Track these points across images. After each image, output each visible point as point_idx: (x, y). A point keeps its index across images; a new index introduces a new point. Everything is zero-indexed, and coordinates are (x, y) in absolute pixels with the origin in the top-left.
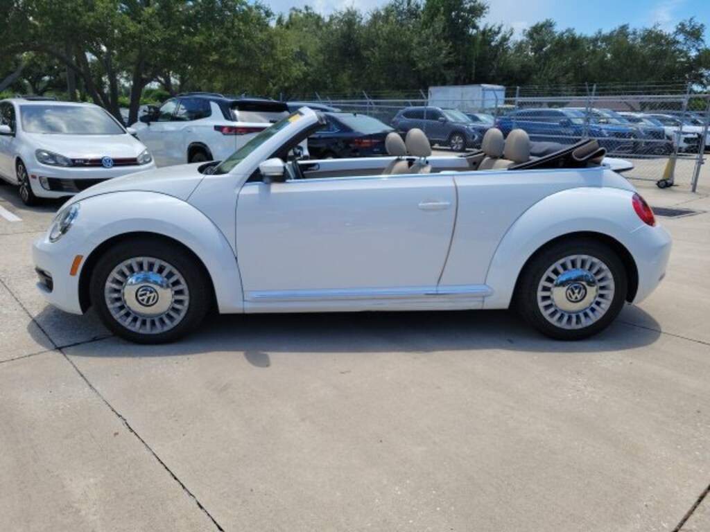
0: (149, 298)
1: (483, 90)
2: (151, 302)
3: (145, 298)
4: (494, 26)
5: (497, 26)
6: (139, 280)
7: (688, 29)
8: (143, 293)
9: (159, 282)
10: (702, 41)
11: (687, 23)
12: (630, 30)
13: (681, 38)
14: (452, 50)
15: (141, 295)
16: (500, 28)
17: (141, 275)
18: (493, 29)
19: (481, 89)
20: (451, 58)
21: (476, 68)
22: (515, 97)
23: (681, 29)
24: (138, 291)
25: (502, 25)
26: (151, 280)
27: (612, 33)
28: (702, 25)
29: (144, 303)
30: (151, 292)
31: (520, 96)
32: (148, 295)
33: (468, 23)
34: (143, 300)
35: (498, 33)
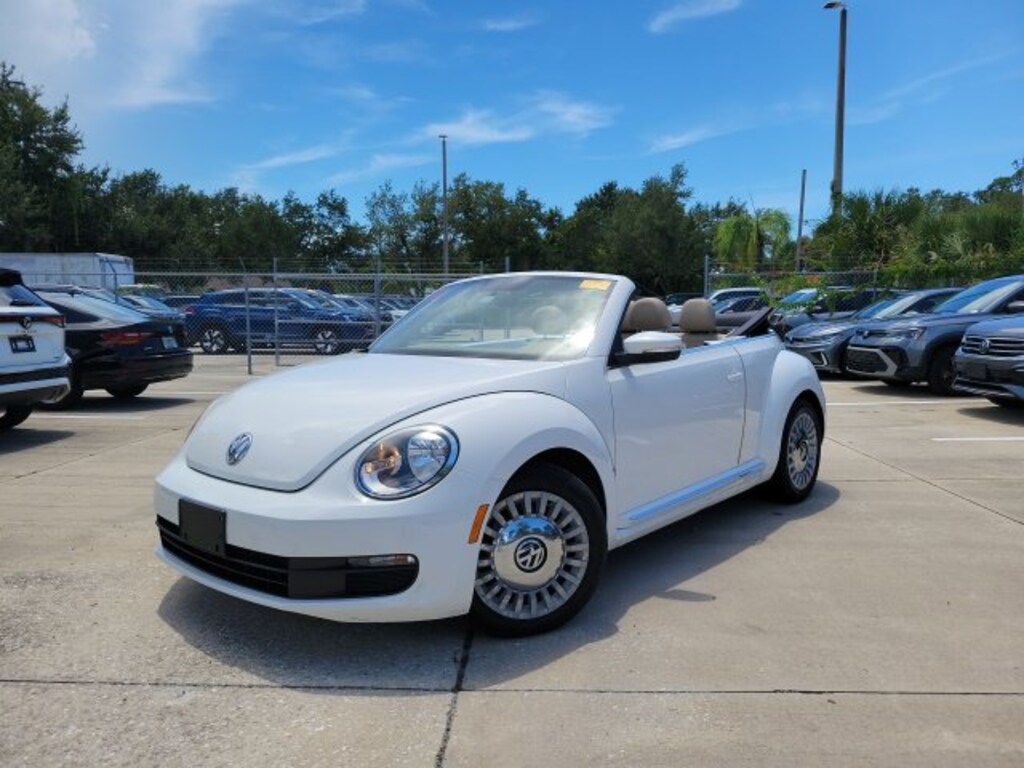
0: (534, 557)
1: (101, 261)
2: (536, 564)
3: (529, 558)
4: (96, 169)
5: (100, 170)
6: (514, 534)
7: (330, 201)
8: (523, 551)
9: (543, 530)
10: (347, 216)
11: (328, 195)
12: (240, 195)
13: (325, 211)
14: (38, 198)
15: (522, 556)
16: (105, 173)
17: (513, 525)
18: (95, 172)
19: (96, 260)
20: (38, 211)
21: (79, 228)
22: (272, 272)
23: (323, 201)
24: (516, 551)
25: (108, 170)
26: (530, 530)
27: (218, 196)
28: (343, 199)
29: (527, 567)
30: (536, 547)
31: (280, 270)
32: (533, 552)
33: (53, 161)
34: (524, 563)
35: (104, 180)
